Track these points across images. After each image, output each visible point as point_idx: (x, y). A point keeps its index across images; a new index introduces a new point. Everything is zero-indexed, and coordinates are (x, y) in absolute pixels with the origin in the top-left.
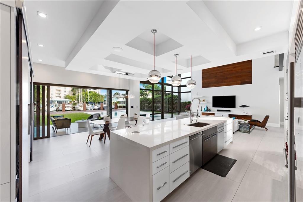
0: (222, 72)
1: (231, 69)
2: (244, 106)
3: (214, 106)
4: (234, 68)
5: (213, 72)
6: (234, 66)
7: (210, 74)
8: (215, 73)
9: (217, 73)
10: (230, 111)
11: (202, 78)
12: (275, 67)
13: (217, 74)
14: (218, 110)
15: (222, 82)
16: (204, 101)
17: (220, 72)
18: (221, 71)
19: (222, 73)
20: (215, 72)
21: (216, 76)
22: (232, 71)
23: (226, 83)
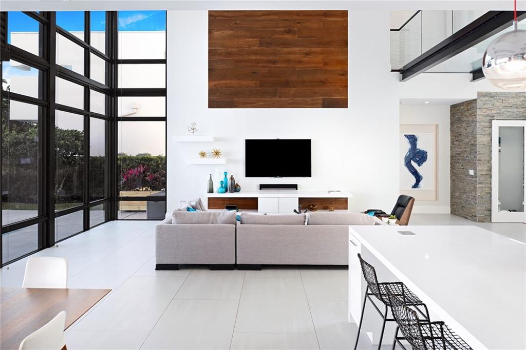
0: (274, 62)
1: (298, 56)
3: (248, 174)
4: (307, 54)
5: (246, 57)
7: (238, 61)
8: (251, 61)
9: (258, 62)
10: (295, 187)
11: (209, 70)
12: (392, 71)
13: (260, 65)
14: (262, 187)
15: (274, 94)
16: (217, 153)
17: (269, 61)
18: (271, 58)
19: (273, 65)
21: (254, 73)
22: (300, 62)
23: (286, 97)
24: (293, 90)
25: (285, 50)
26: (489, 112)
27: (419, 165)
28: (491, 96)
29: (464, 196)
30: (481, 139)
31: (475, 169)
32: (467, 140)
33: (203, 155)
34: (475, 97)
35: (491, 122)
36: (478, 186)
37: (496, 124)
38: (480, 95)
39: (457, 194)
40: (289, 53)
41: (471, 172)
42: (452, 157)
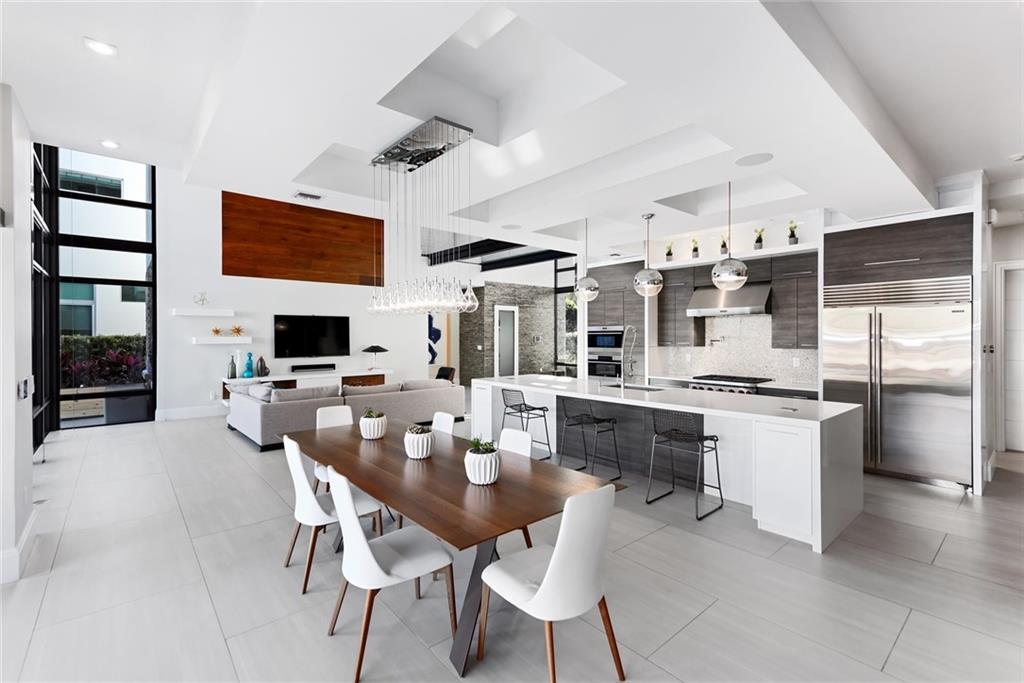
0: (308, 231)
1: (334, 229)
2: (375, 349)
4: (344, 228)
6: (344, 223)
7: (262, 223)
8: (280, 225)
9: (288, 227)
10: (332, 366)
11: (225, 228)
12: (422, 254)
13: (291, 231)
14: (295, 369)
15: (308, 266)
16: (238, 331)
17: (302, 229)
19: (306, 234)
20: (283, 222)
21: (284, 239)
22: (337, 235)
23: (321, 270)
24: (328, 264)
25: (322, 219)
26: (492, 299)
27: (435, 343)
28: (493, 285)
29: (473, 368)
30: (487, 320)
31: (483, 345)
32: (475, 321)
33: (217, 332)
34: (483, 285)
35: (493, 306)
36: (486, 358)
37: (498, 308)
38: (487, 284)
39: (466, 367)
40: (324, 223)
41: (480, 348)
42: (461, 335)
